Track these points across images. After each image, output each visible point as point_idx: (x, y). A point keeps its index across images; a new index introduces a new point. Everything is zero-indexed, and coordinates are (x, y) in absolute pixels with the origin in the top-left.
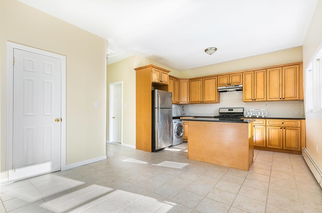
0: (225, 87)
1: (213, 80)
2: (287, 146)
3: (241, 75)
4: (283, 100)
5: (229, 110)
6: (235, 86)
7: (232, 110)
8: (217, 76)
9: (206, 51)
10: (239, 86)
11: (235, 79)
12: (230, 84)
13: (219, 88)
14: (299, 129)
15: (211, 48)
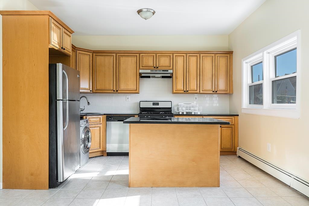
0: (149, 71)
1: (133, 58)
2: (222, 147)
3: (171, 57)
4: (215, 92)
5: (154, 104)
6: (163, 71)
7: (158, 104)
8: (140, 54)
9: (139, 12)
10: (168, 71)
11: (164, 62)
12: (158, 67)
13: (141, 71)
14: (233, 126)
15: (148, 10)
